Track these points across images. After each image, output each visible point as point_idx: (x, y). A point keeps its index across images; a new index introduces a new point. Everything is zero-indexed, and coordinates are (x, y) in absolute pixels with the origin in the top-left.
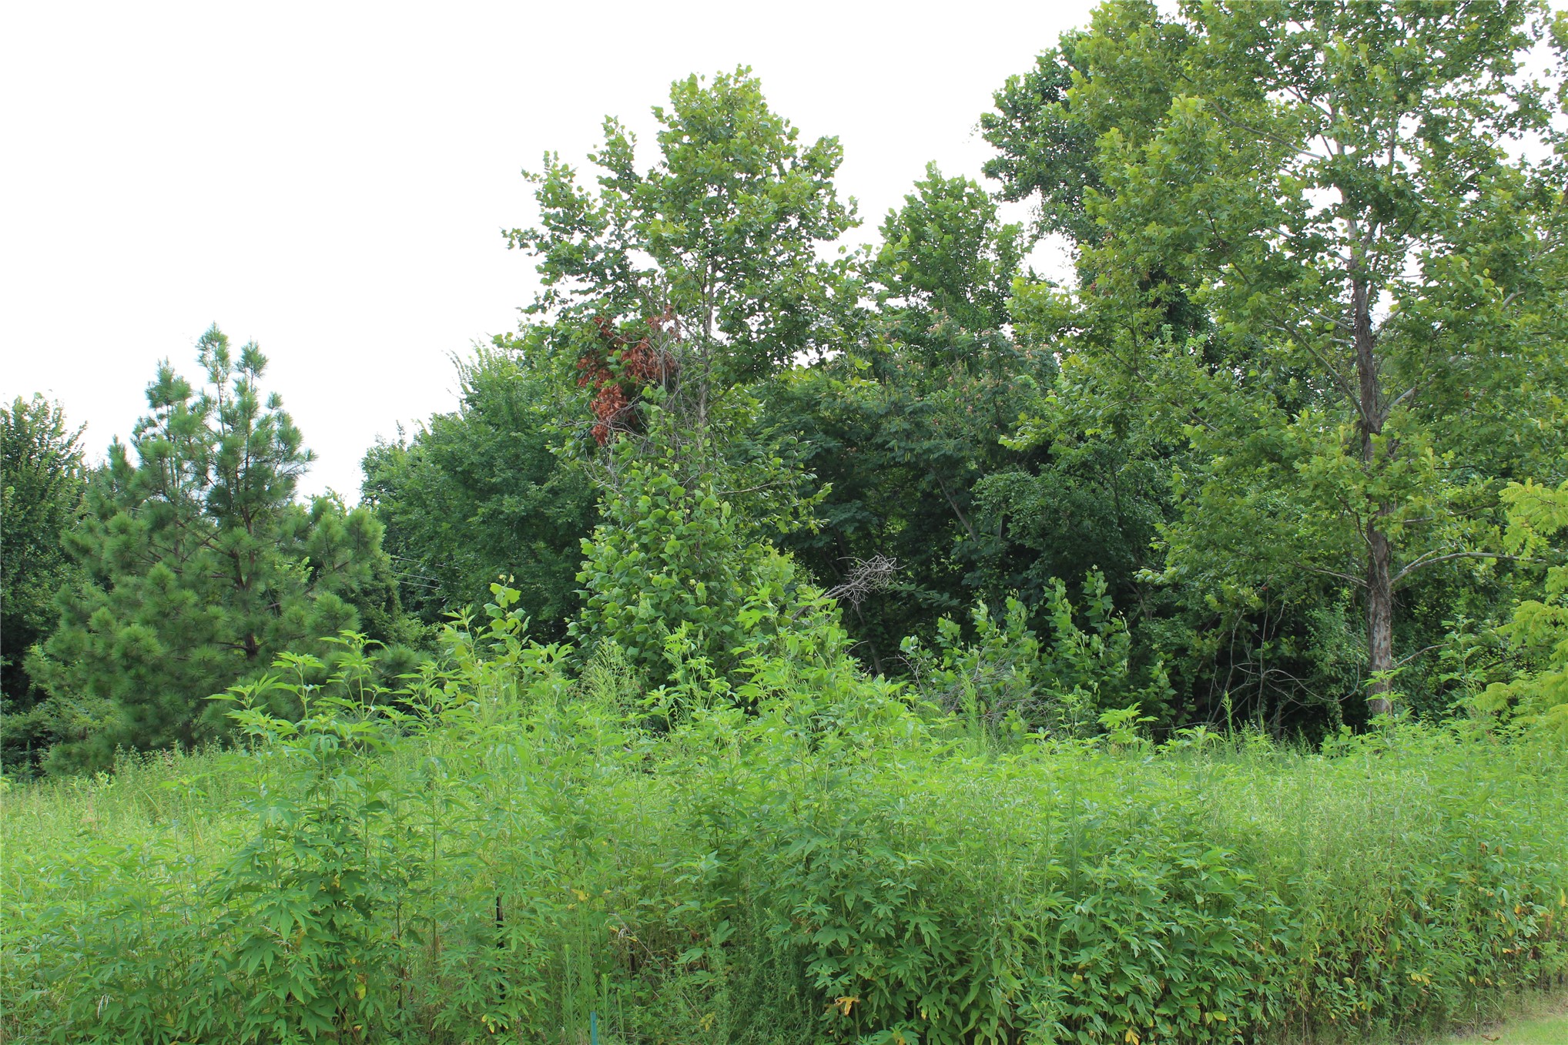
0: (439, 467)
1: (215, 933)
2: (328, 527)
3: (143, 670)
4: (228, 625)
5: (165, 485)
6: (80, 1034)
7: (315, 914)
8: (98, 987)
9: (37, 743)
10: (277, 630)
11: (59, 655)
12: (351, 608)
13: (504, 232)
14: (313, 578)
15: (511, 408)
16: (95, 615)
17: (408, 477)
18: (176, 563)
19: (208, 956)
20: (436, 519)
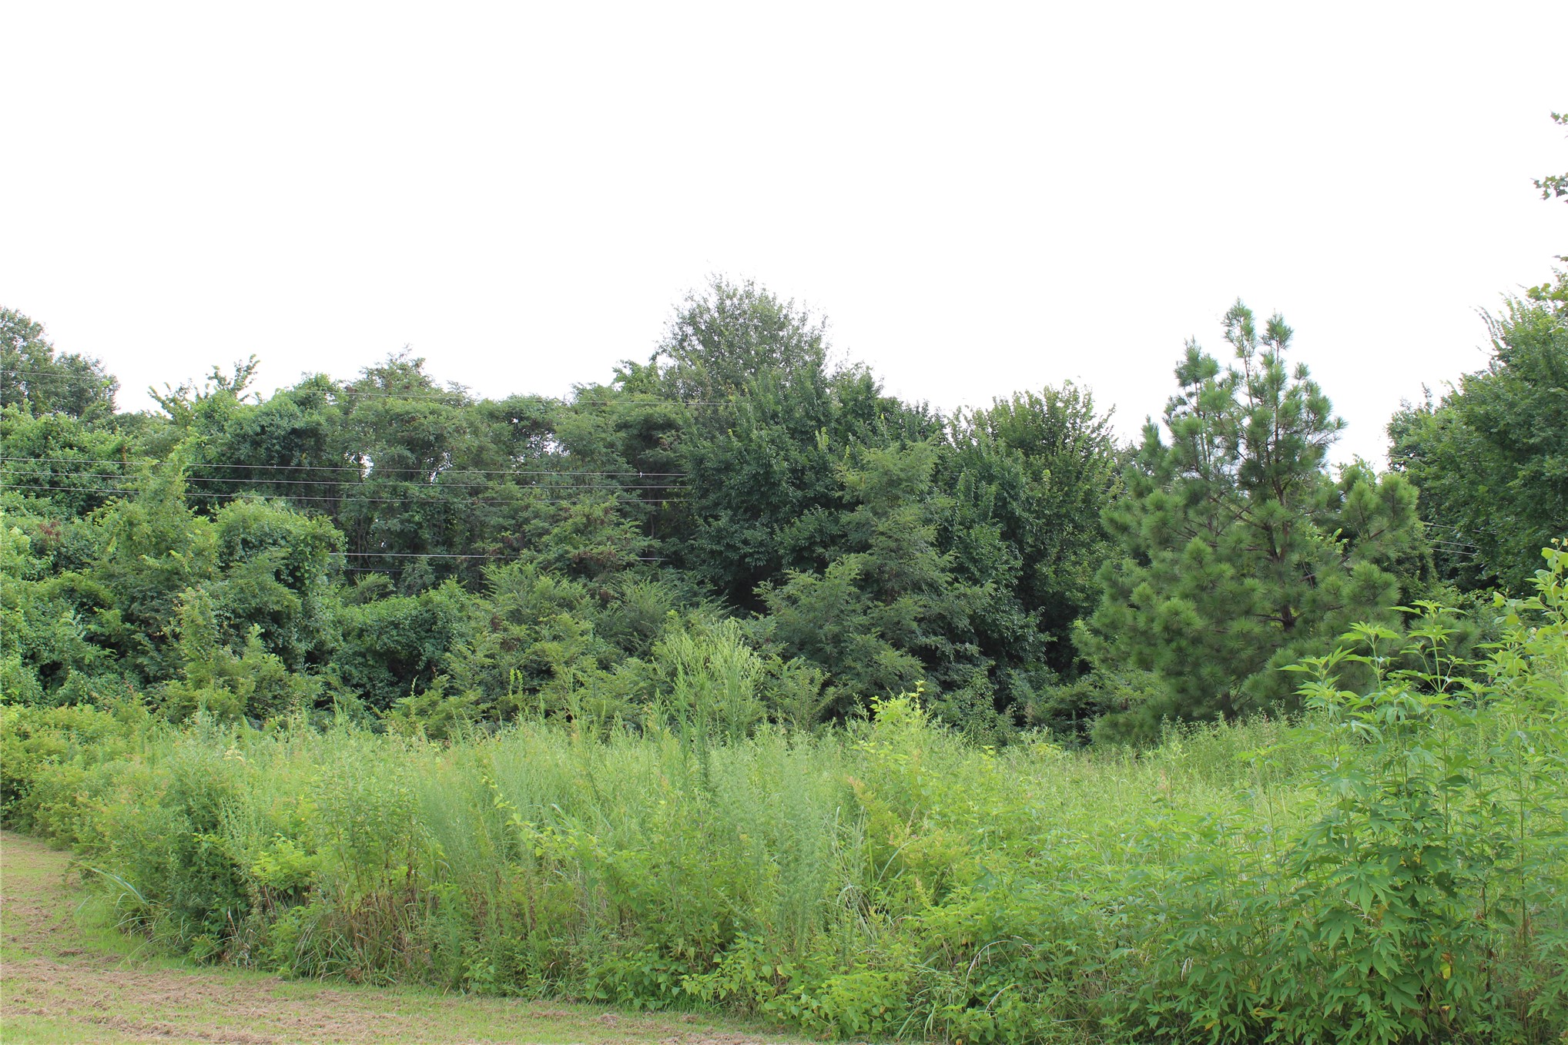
0: (1473, 428)
1: (1296, 904)
2: (1361, 494)
3: (1184, 643)
4: (1265, 596)
5: (1197, 462)
6: (1167, 993)
7: (1396, 889)
8: (1183, 950)
9: (1082, 714)
10: (1314, 601)
11: (1104, 630)
12: (1390, 577)
13: (1536, 182)
14: (1346, 549)
15: (1549, 362)
16: (1136, 590)
17: (1439, 441)
18: (1211, 537)
19: (1290, 927)
20: (1472, 483)
